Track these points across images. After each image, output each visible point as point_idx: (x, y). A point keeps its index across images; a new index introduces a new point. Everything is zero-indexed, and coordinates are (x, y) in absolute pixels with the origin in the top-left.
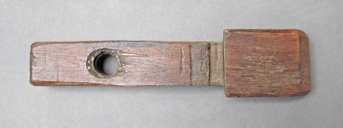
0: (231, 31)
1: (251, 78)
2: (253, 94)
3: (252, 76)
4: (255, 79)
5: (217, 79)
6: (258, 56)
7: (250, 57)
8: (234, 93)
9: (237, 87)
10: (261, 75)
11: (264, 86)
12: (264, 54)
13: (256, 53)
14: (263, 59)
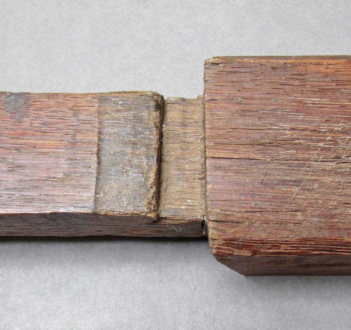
0: (227, 60)
1: (296, 190)
2: (307, 240)
3: (297, 183)
4: (307, 193)
5: (185, 199)
6: (312, 122)
7: (287, 126)
8: (237, 236)
9: (248, 218)
10: (328, 180)
11: (340, 214)
12: (332, 117)
13: (306, 114)
14: (331, 131)
